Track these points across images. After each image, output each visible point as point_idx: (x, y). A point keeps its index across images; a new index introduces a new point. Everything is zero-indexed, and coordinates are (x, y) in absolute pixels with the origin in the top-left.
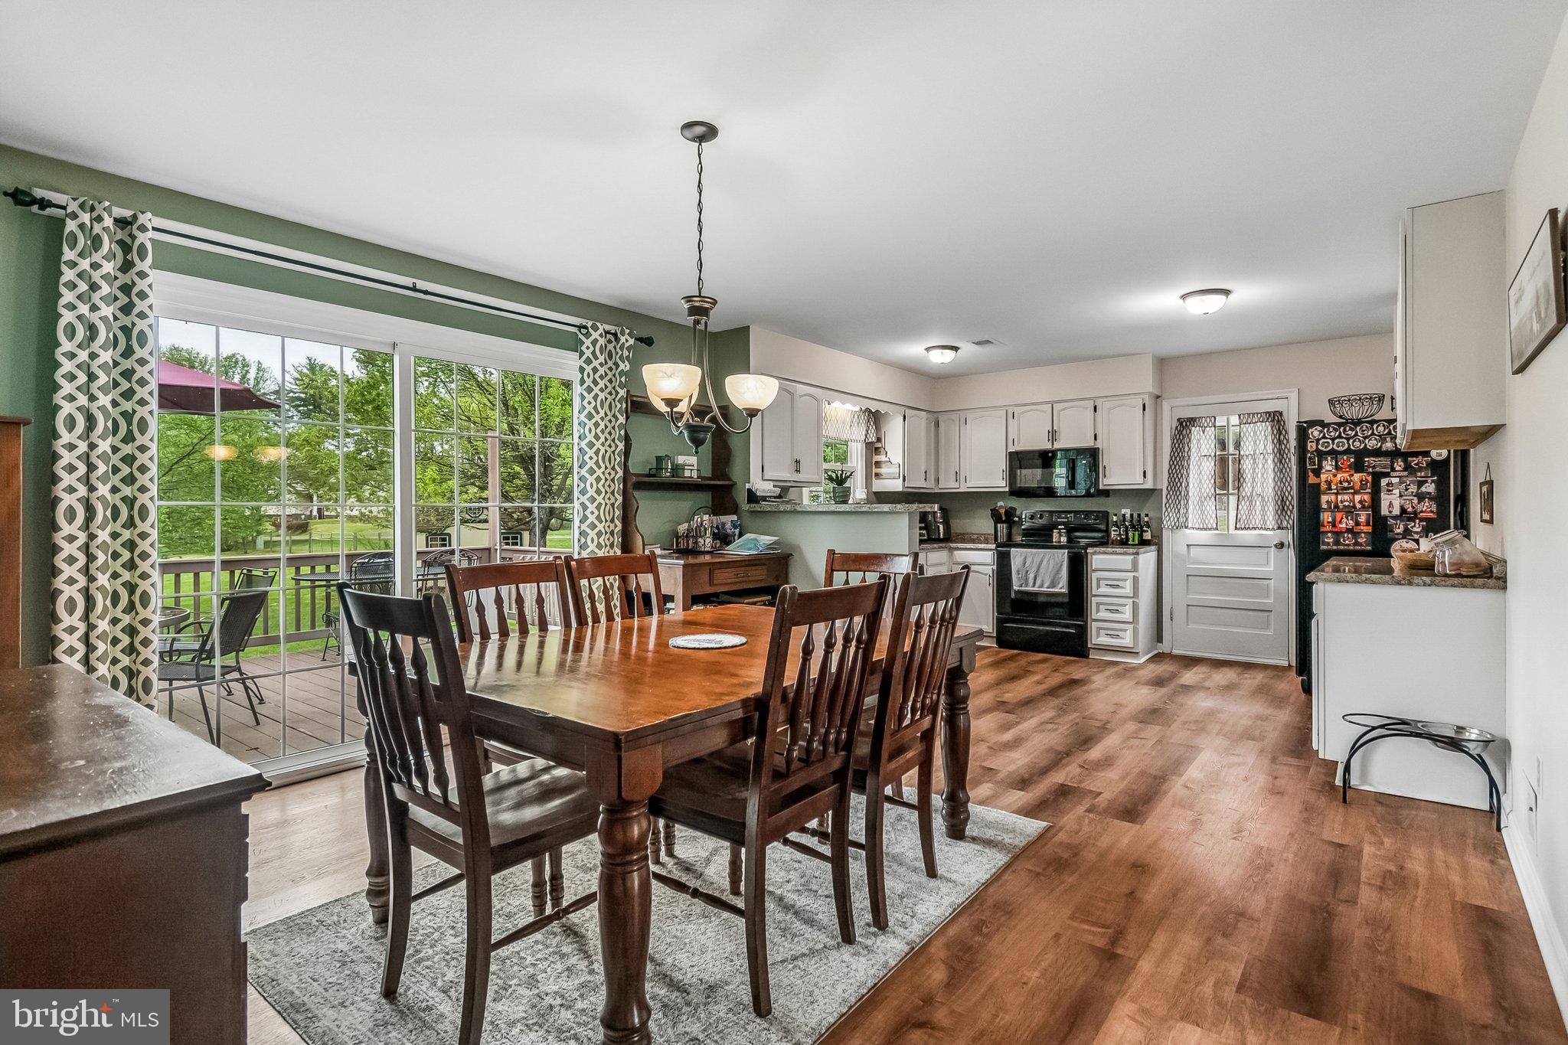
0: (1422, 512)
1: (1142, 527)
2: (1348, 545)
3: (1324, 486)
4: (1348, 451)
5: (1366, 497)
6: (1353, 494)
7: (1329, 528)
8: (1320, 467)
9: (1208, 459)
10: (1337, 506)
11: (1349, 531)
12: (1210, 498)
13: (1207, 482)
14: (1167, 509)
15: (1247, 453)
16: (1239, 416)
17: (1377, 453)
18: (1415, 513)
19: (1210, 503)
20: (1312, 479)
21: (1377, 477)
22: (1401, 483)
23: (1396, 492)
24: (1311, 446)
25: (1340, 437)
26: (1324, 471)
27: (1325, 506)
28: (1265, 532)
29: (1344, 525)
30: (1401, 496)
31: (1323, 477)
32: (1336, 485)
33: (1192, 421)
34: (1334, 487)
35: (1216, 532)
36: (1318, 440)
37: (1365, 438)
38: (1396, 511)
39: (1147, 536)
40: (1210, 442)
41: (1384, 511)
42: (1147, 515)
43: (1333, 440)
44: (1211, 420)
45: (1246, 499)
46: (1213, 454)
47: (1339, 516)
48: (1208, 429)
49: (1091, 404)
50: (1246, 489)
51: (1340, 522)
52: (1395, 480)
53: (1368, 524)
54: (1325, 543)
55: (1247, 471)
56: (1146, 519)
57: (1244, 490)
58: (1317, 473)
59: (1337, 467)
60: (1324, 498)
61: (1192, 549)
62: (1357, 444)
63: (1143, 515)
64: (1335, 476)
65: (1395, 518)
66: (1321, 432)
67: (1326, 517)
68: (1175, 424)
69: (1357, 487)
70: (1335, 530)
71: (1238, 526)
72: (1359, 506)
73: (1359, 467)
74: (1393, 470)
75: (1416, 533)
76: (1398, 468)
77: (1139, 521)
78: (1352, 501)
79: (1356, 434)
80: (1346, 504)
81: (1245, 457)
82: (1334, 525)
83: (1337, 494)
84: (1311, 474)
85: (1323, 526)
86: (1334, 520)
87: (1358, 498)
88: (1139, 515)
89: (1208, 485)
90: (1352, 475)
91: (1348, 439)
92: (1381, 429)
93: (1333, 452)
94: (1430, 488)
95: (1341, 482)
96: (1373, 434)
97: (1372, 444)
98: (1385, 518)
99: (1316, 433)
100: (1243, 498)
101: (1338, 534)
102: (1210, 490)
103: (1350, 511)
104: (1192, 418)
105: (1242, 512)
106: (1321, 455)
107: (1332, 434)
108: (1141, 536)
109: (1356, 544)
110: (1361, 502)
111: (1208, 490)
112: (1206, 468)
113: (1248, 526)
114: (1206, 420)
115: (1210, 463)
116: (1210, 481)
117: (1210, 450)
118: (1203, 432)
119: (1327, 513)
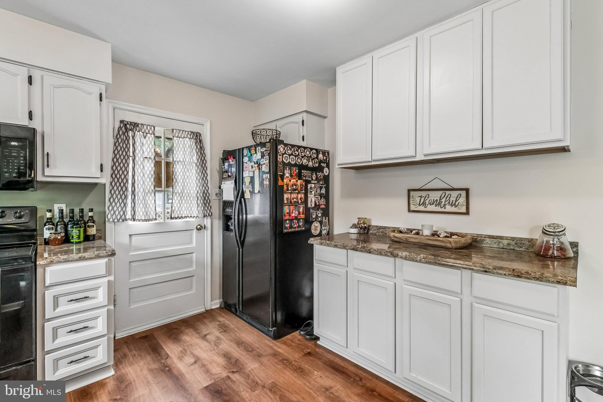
0: (321, 205)
1: (85, 223)
2: (295, 228)
3: (285, 188)
4: (295, 165)
5: (303, 196)
6: (298, 193)
7: (287, 217)
8: (284, 174)
9: (148, 161)
10: (291, 202)
11: (296, 218)
12: (151, 194)
13: (148, 180)
14: (111, 204)
15: (178, 160)
16: (173, 130)
17: (306, 168)
18: (319, 205)
19: (151, 198)
20: (280, 183)
21: (307, 182)
22: (315, 187)
23: (313, 192)
24: (280, 158)
25: (292, 154)
26: (285, 177)
27: (286, 202)
28: (191, 219)
29: (293, 215)
30: (315, 195)
31: (285, 181)
33: (136, 125)
34: (290, 189)
35: (155, 221)
36: (283, 154)
37: (302, 157)
38: (313, 205)
39: (92, 231)
40: (151, 146)
41: (309, 206)
42: (91, 210)
43: (290, 155)
44: (151, 129)
45: (178, 195)
46: (152, 157)
47: (292, 207)
48: (149, 135)
49: (23, 71)
50: (178, 188)
51: (292, 213)
52: (313, 186)
53: (303, 214)
54: (286, 228)
55: (178, 174)
56: (90, 214)
57: (176, 188)
58: (282, 177)
59: (291, 175)
60: (286, 196)
61: (134, 238)
62: (299, 160)
63: (86, 210)
64: (290, 181)
65: (313, 208)
66: (284, 149)
67: (286, 209)
68: (117, 125)
69: (299, 189)
70: (291, 218)
71: (173, 216)
72: (300, 201)
73: (300, 176)
74: (312, 180)
75: (320, 217)
76: (314, 178)
77: (82, 217)
78: (297, 198)
79: (299, 155)
80: (295, 200)
81: (176, 163)
82: (290, 215)
83: (291, 193)
84: (279, 179)
85: (285, 216)
86: (290, 211)
87: (299, 196)
88: (82, 211)
89: (148, 184)
90: (297, 181)
91: (296, 156)
92: (308, 152)
93: (289, 164)
94: (323, 191)
95: (293, 185)
96: (305, 156)
97: (305, 161)
98: (310, 208)
99: (282, 149)
100: (176, 194)
101: (291, 220)
102: (150, 187)
103: (296, 204)
104: (135, 124)
105: (175, 205)
106: (285, 165)
107: (289, 151)
108: (85, 231)
109: (299, 226)
110: (301, 199)
111: (148, 187)
112: (146, 168)
113: (180, 216)
114: (147, 128)
115: (150, 165)
116: (150, 179)
117: (150, 154)
118: (145, 137)
119: (287, 207)
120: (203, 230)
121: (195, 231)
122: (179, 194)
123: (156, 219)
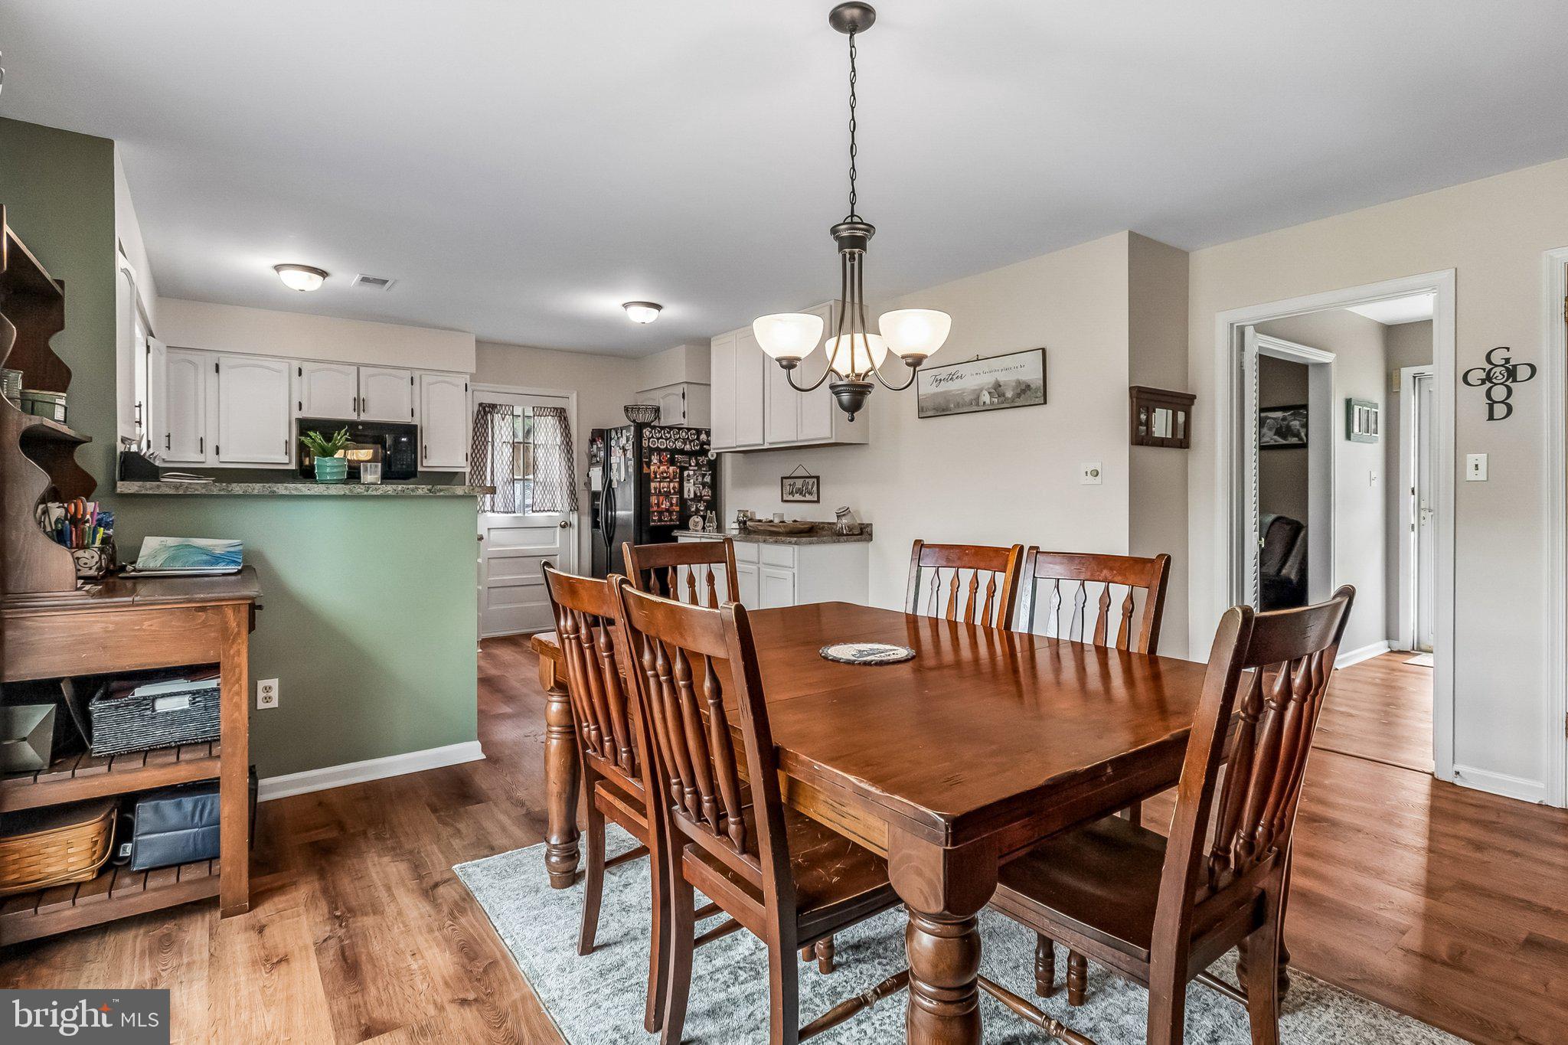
0: (704, 496)
2: (666, 521)
3: (652, 475)
4: (666, 449)
5: (676, 485)
6: (669, 482)
7: (655, 508)
8: (650, 461)
9: (506, 446)
10: (660, 491)
11: (667, 510)
12: (509, 483)
13: (507, 467)
15: (539, 442)
16: (533, 408)
17: (682, 452)
18: (701, 496)
19: (509, 488)
20: (646, 470)
21: (683, 469)
22: (695, 474)
23: (692, 481)
24: (645, 443)
25: (661, 438)
26: (652, 463)
27: (653, 491)
28: (554, 514)
29: (664, 506)
30: (694, 484)
31: (652, 468)
32: (659, 474)
33: (493, 406)
34: (658, 476)
35: (514, 515)
36: (649, 439)
37: (676, 440)
38: (692, 496)
40: (509, 429)
41: (686, 496)
43: (658, 439)
44: (509, 409)
46: (511, 442)
47: (661, 498)
48: (507, 416)
49: (407, 375)
50: (539, 476)
51: (662, 504)
52: (691, 473)
53: (677, 506)
54: (654, 521)
55: (539, 459)
57: (537, 476)
58: (649, 464)
59: (660, 461)
60: (653, 485)
61: (493, 532)
62: (671, 444)
64: (659, 468)
65: (691, 500)
66: (651, 432)
67: (654, 500)
68: (476, 408)
69: (671, 477)
70: (660, 510)
71: (533, 509)
72: (672, 491)
73: (672, 462)
74: (690, 465)
75: (702, 511)
76: (693, 464)
78: (669, 487)
79: (671, 437)
80: (665, 489)
81: (537, 446)
82: (659, 507)
83: (660, 482)
84: (645, 466)
85: (652, 507)
86: (658, 501)
87: (672, 485)
89: (507, 471)
90: (668, 468)
91: (666, 440)
92: (684, 434)
93: (659, 451)
94: (708, 479)
95: (662, 473)
96: (680, 438)
97: (679, 445)
98: (686, 499)
99: (648, 433)
100: (537, 483)
101: (661, 513)
102: (509, 475)
103: (667, 495)
104: (493, 405)
105: (536, 496)
106: (651, 451)
107: (657, 435)
109: (671, 520)
110: (674, 488)
111: (507, 475)
112: (504, 454)
113: (542, 509)
114: (505, 408)
115: (509, 450)
116: (509, 467)
117: (509, 437)
118: (503, 419)
119: (654, 497)
120: (568, 528)
121: (559, 528)
122: (541, 483)
123: (514, 512)
